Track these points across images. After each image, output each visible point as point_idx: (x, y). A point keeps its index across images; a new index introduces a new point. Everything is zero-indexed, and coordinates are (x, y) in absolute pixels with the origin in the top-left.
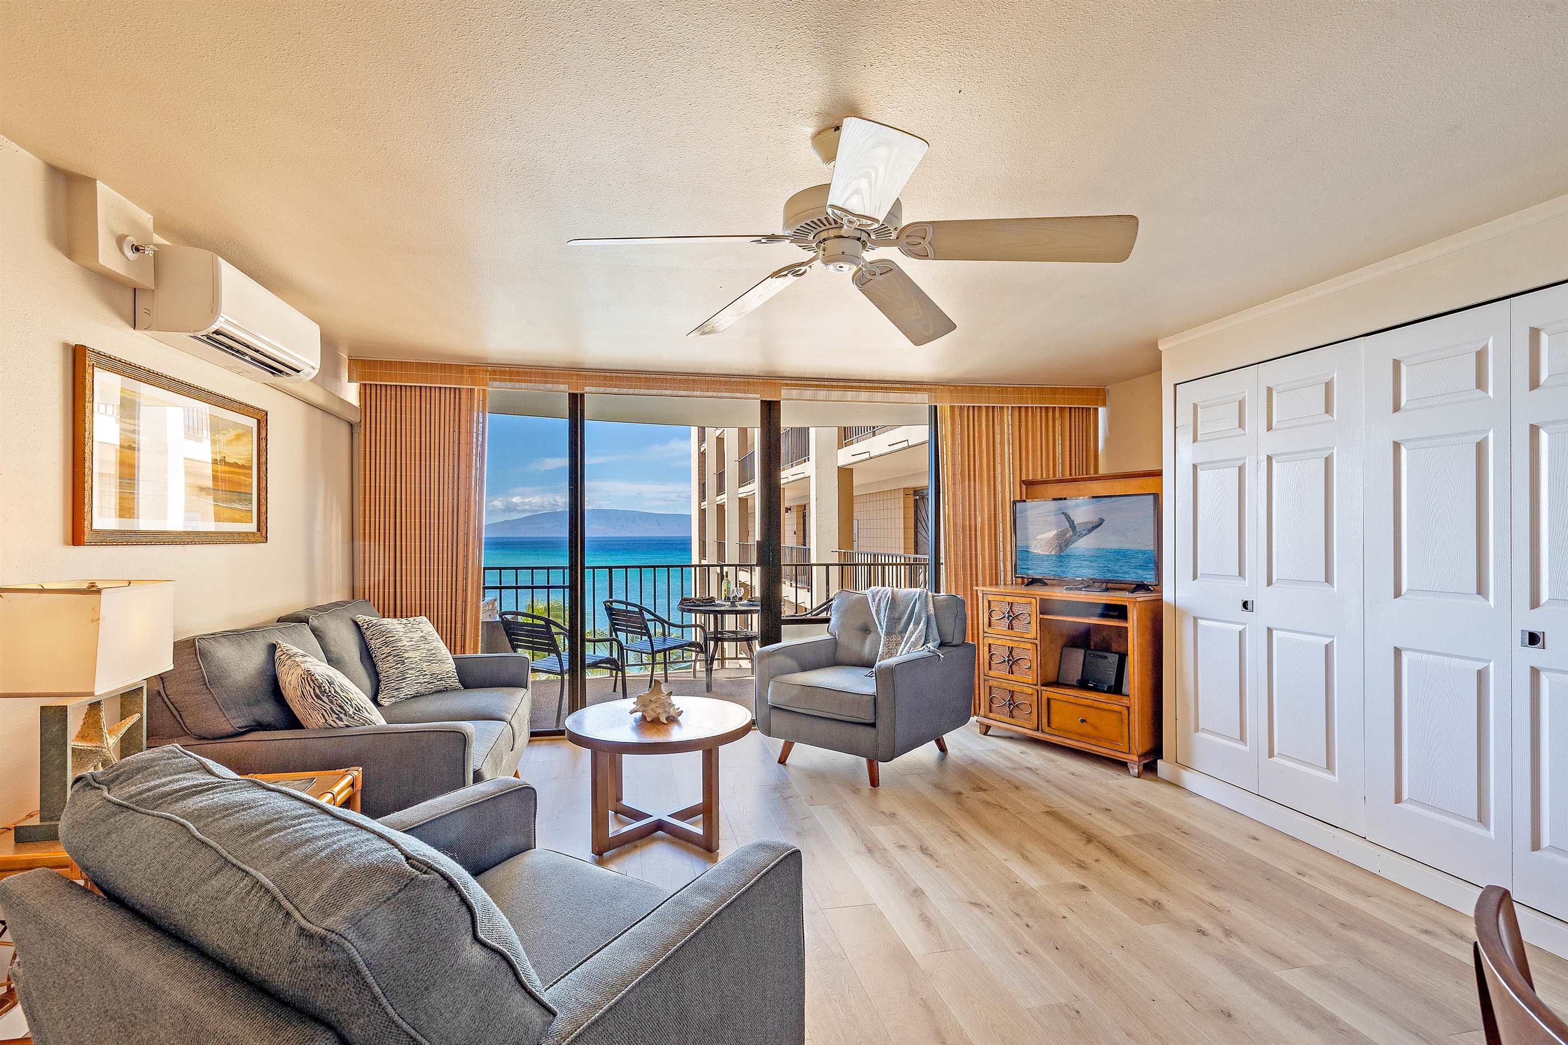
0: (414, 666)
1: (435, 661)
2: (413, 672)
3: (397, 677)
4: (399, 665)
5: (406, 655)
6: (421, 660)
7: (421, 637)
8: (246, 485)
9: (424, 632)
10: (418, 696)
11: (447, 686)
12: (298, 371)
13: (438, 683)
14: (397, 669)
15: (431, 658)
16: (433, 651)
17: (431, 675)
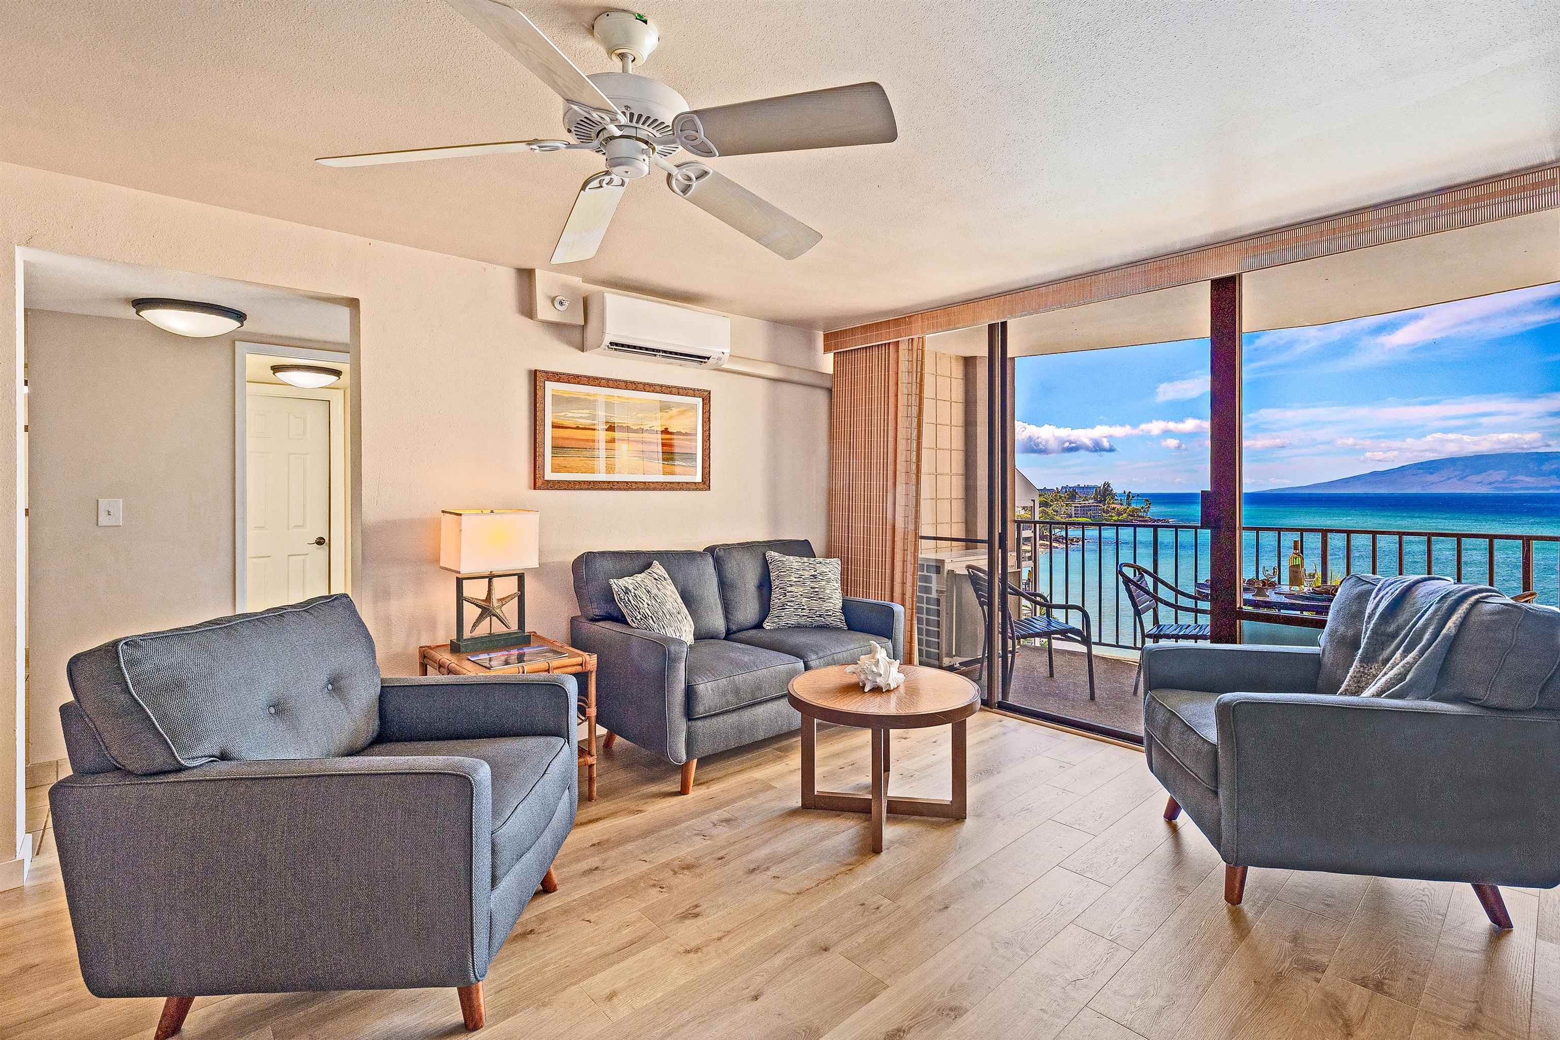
0: (793, 599)
1: (815, 599)
2: (792, 605)
3: (779, 607)
4: (781, 597)
5: (789, 589)
6: (801, 595)
7: (811, 576)
8: (691, 448)
9: (818, 571)
10: (798, 627)
11: (827, 623)
12: (708, 358)
13: (817, 618)
14: (779, 599)
15: (812, 595)
16: (817, 590)
17: (810, 610)
